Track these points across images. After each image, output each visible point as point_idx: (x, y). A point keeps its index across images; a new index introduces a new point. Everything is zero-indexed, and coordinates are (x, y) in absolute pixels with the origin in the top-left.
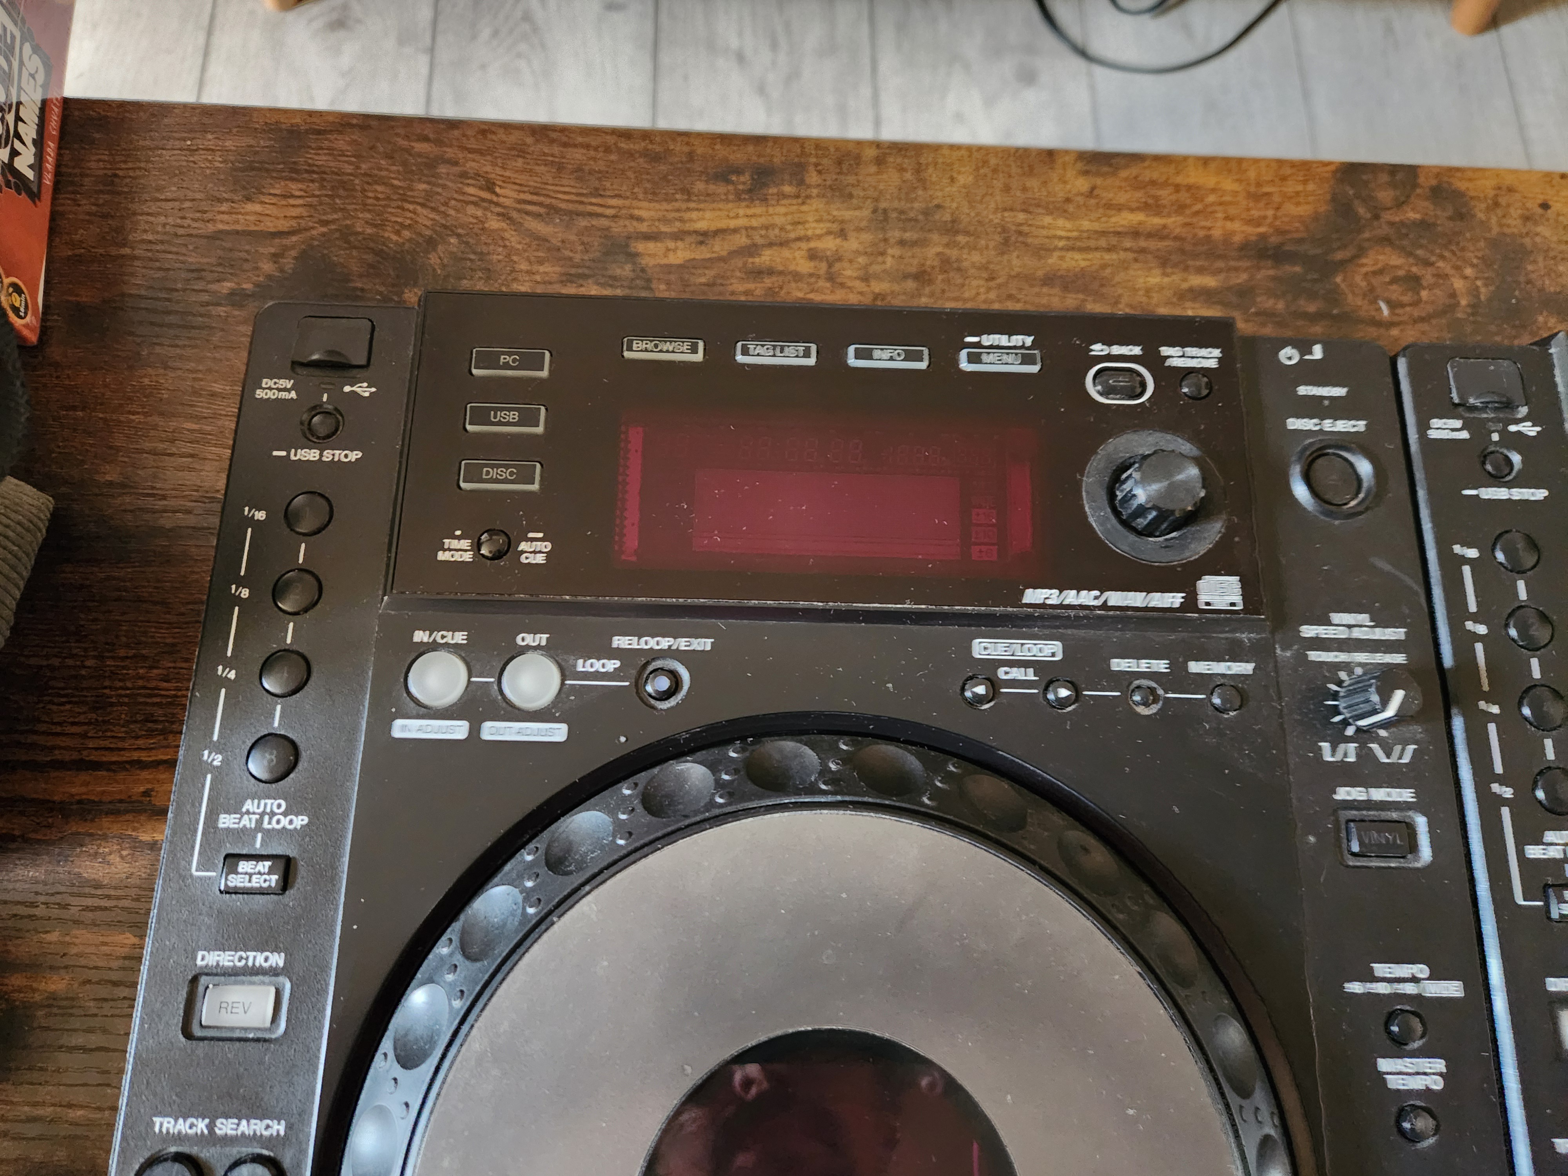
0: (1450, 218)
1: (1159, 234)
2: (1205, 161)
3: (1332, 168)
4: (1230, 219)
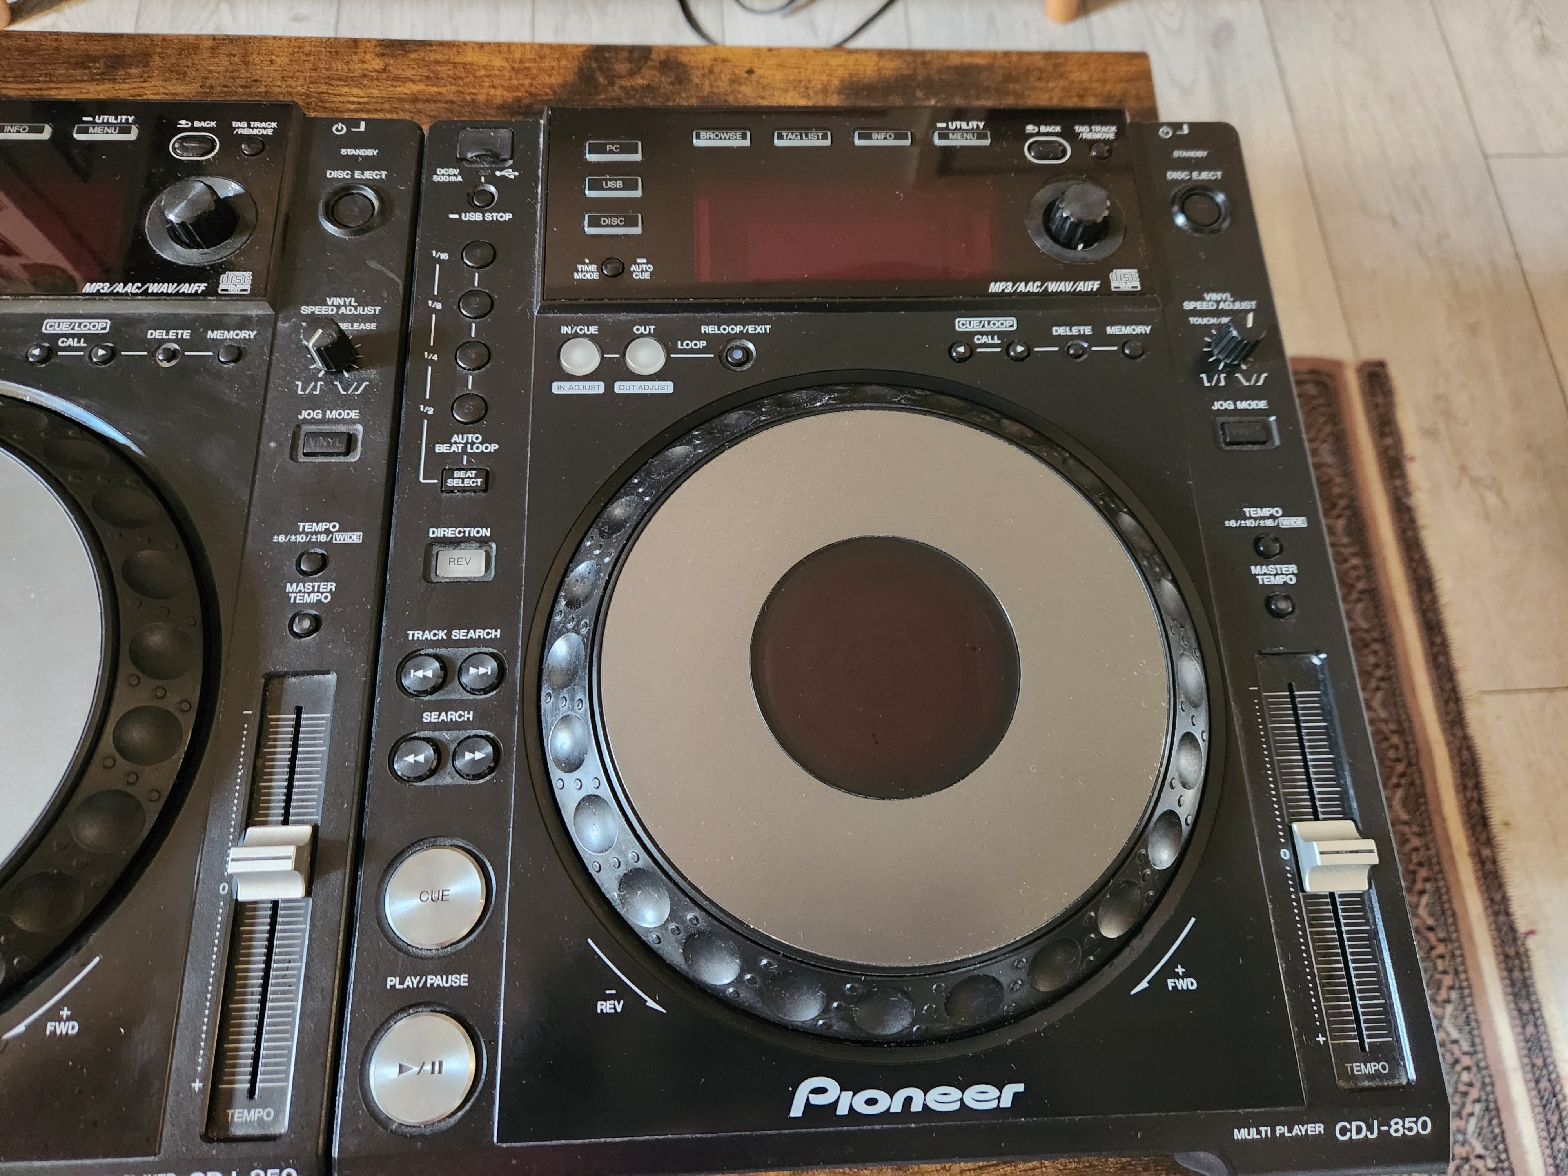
0: (672, 83)
2: (481, 45)
3: (584, 49)
4: (494, 87)
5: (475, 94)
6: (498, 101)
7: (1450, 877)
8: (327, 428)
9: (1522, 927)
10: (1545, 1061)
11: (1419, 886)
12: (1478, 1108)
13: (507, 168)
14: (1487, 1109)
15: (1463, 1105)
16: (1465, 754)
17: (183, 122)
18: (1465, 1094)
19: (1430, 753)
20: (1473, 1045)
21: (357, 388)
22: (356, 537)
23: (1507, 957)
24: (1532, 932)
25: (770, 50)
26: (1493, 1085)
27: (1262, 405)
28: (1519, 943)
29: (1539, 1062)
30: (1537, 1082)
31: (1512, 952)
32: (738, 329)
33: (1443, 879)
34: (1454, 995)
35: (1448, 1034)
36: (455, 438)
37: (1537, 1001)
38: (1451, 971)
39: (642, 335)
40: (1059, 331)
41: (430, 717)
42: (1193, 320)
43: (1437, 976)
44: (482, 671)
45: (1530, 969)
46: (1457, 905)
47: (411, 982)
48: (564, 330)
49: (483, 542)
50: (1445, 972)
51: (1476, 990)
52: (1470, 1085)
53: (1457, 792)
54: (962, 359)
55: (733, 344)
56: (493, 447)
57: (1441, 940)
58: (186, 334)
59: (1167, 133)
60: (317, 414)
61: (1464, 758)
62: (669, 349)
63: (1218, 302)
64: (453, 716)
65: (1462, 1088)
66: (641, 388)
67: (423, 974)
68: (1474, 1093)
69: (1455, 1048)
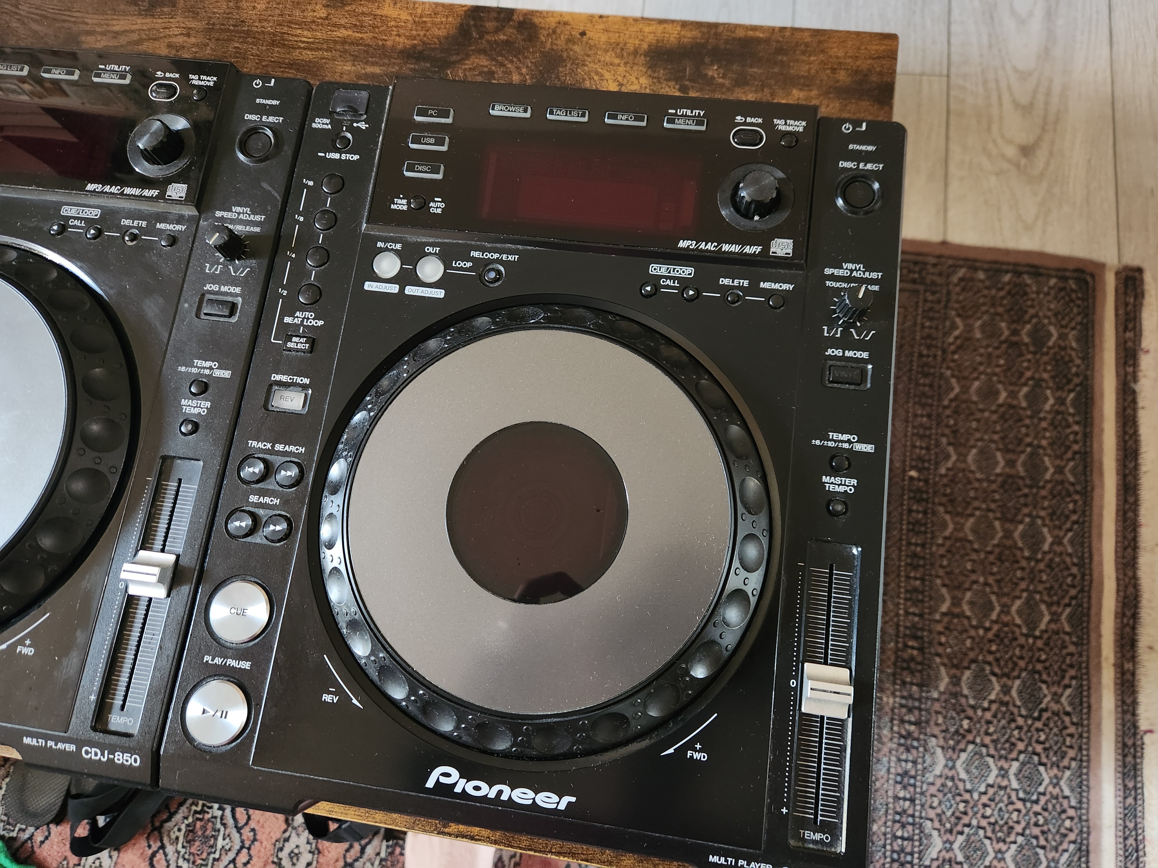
0: (524, 40)
1: (356, 43)
3: (466, 8)
4: (399, 36)
5: (386, 40)
6: (400, 47)
7: (1094, 680)
8: (221, 298)
9: (1143, 725)
10: (1136, 825)
11: (1066, 681)
12: (1072, 847)
13: (362, 121)
14: (1080, 849)
15: (1061, 843)
16: (1131, 590)
17: (159, 73)
18: (1065, 836)
19: (1101, 584)
20: (1080, 802)
21: (242, 272)
22: (226, 374)
23: (1125, 745)
24: (1151, 731)
25: (601, 17)
26: (1089, 833)
27: (865, 355)
28: (1139, 737)
29: (1131, 825)
30: (1125, 839)
31: (1130, 742)
32: (496, 256)
33: (1088, 679)
34: (1074, 764)
35: (1062, 791)
36: (298, 314)
37: (1142, 782)
38: (1076, 748)
39: (430, 254)
40: (725, 281)
41: (253, 499)
42: (828, 283)
43: (1064, 749)
44: (289, 473)
45: (1142, 757)
46: (1093, 701)
47: (218, 661)
48: (380, 244)
49: (304, 387)
50: (1071, 747)
51: (1092, 765)
52: (1071, 830)
53: (1116, 617)
54: (649, 296)
55: (491, 267)
56: (320, 323)
57: (1073, 723)
58: (144, 224)
59: (849, 129)
60: (215, 288)
61: (1128, 593)
62: (447, 266)
63: (852, 271)
64: (267, 500)
65: (1063, 831)
66: (422, 292)
67: (226, 657)
68: (1072, 836)
69: (1065, 803)
